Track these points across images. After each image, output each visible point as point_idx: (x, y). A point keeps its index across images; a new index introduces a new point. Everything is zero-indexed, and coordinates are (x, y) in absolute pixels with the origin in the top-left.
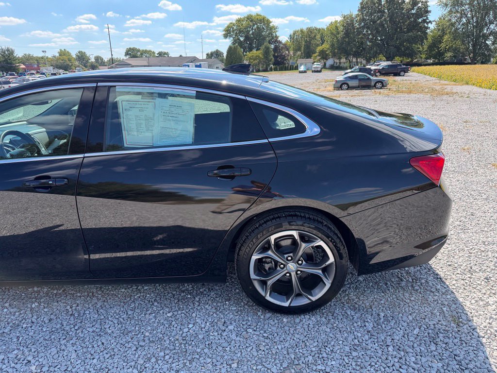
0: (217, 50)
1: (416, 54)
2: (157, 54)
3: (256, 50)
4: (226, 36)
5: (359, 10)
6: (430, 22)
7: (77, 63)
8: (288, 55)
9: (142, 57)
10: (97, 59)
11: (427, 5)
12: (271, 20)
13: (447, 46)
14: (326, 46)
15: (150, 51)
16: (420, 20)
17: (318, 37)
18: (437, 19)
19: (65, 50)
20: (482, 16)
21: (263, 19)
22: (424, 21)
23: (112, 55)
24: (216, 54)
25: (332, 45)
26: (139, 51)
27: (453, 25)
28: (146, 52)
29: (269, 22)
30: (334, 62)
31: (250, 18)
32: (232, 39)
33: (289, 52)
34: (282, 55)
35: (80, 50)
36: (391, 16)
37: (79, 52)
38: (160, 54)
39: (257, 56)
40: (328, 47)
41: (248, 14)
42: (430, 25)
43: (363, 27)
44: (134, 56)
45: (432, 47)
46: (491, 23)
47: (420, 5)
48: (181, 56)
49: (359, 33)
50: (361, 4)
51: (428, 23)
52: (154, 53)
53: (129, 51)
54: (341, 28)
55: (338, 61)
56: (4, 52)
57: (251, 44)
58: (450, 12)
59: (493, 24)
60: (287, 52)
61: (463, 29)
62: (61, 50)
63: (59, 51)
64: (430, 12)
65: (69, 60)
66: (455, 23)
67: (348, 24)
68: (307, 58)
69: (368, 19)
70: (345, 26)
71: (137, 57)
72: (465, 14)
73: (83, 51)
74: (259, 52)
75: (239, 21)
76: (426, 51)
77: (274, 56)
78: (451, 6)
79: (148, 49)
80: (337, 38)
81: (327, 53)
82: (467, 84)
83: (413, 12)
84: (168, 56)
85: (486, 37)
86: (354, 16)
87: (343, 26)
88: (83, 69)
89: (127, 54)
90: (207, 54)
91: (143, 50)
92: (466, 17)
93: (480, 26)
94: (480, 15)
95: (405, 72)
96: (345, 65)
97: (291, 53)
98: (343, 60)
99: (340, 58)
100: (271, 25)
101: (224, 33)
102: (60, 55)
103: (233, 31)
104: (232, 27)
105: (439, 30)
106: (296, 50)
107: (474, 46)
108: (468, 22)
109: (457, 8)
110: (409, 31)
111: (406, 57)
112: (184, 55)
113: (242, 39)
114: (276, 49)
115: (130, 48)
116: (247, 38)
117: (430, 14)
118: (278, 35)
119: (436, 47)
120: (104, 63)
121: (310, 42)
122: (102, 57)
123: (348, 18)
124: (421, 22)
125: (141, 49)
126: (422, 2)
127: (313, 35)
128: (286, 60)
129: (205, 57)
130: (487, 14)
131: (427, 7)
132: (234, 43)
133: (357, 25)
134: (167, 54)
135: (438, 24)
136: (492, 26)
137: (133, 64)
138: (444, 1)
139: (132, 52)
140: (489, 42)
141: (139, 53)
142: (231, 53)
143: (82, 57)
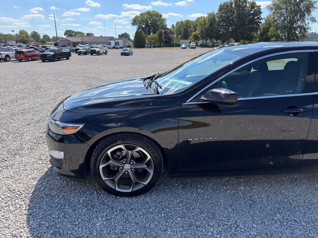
0: (125, 33)
1: (254, 38)
2: (86, 34)
3: (153, 34)
4: (133, 24)
5: (219, 10)
6: (262, 19)
7: (32, 39)
8: (173, 37)
9: (75, 36)
10: (46, 37)
11: (260, 8)
12: (162, 14)
13: (272, 34)
14: (198, 32)
15: (81, 32)
16: (256, 18)
17: (192, 26)
18: (266, 17)
19: (23, 30)
20: (293, 16)
21: (158, 14)
22: (258, 18)
23: (57, 34)
24: (125, 36)
25: (202, 32)
26: (74, 32)
27: (275, 21)
28: (78, 33)
29: (161, 16)
30: (203, 42)
31: (148, 13)
32: (137, 26)
33: (173, 35)
34: (169, 37)
35: (34, 31)
36: (239, 14)
37: (33, 32)
38: (88, 35)
39: (154, 37)
40: (199, 32)
41: (148, 10)
42: (262, 21)
43: (221, 21)
44: (71, 36)
45: (262, 34)
46: (298, 20)
47: (256, 8)
48: (101, 36)
49: (218, 24)
50: (220, 6)
51: (260, 20)
52: (84, 34)
53: (67, 32)
54: (207, 21)
55: (205, 42)
57: (149, 30)
58: (274, 13)
59: (300, 21)
60: (172, 35)
61: (282, 24)
62: (21, 30)
63: (20, 31)
64: (262, 12)
65: (27, 37)
66: (277, 20)
67: (212, 19)
68: (185, 39)
69: (224, 16)
70: (210, 20)
71: (72, 36)
72: (283, 15)
73: (36, 31)
74: (155, 35)
75: (142, 15)
76: (259, 37)
77: (165, 37)
78: (275, 9)
80: (205, 27)
81: (198, 36)
83: (251, 12)
84: (93, 36)
85: (295, 29)
86: (215, 14)
87: (209, 20)
88: (36, 43)
89: (65, 34)
90: (119, 36)
91: (76, 32)
92: (284, 16)
93: (292, 22)
94: (292, 16)
96: (210, 44)
97: (175, 36)
98: (209, 41)
99: (206, 40)
100: (162, 18)
101: (132, 22)
102: (20, 34)
103: (138, 21)
104: (137, 19)
105: (267, 24)
106: (178, 34)
107: (288, 34)
108: (285, 20)
109: (278, 11)
110: (249, 24)
111: (247, 40)
112: (104, 36)
113: (144, 26)
114: (165, 33)
115: (68, 30)
116: (147, 25)
117: (262, 14)
118: (166, 24)
119: (265, 34)
120: (50, 39)
121: (187, 30)
122: (48, 35)
123: (211, 15)
125: (75, 31)
126: (257, 6)
127: (189, 25)
128: (172, 40)
129: (117, 37)
130: (296, 15)
131: (260, 9)
132: (138, 29)
133: (217, 19)
134: (92, 34)
135: (266, 21)
136: (299, 23)
137: (72, 41)
138: (271, 6)
139: (69, 33)
140: (297, 32)
141: (74, 34)
142: (137, 35)
143: (35, 35)
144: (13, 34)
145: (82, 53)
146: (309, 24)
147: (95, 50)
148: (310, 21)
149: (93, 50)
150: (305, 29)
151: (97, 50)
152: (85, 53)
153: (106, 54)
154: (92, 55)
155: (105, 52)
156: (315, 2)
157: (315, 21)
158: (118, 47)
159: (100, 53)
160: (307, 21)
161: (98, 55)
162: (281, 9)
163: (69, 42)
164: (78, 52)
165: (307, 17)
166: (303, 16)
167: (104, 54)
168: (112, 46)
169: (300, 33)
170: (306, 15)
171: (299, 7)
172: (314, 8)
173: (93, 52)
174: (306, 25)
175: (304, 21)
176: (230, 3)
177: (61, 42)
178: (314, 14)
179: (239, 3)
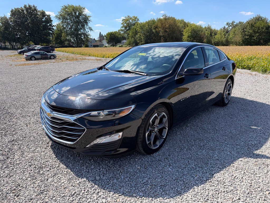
1: (51, 42)
5: (11, 15)
6: (54, 26)
11: (50, 17)
13: (64, 38)
16: (48, 25)
18: (56, 25)
22: (50, 25)
27: (65, 28)
30: (1, 45)
36: (32, 21)
42: (54, 28)
45: (56, 39)
46: (81, 29)
47: (46, 17)
49: (14, 28)
50: (12, 12)
51: (52, 26)
58: (62, 22)
61: (70, 31)
67: (6, 23)
70: (4, 24)
78: (62, 19)
83: (44, 20)
85: (80, 35)
86: (8, 18)
92: (70, 25)
93: (77, 30)
94: (76, 25)
95: (53, 51)
96: (9, 47)
98: (7, 44)
99: (5, 43)
105: (58, 30)
107: (76, 39)
108: (71, 28)
109: (65, 20)
110: (44, 29)
111: (45, 43)
117: (52, 22)
119: (59, 39)
123: (4, 19)
126: (47, 15)
130: (78, 25)
135: (57, 28)
136: (82, 31)
138: (58, 16)
140: (82, 38)
146: (88, 32)
148: (89, 30)
150: (87, 35)
156: (88, 16)
157: (92, 30)
160: (87, 30)
162: (67, 19)
165: (86, 27)
166: (83, 26)
169: (84, 38)
170: (85, 25)
171: (79, 19)
172: (89, 21)
174: (87, 32)
175: (85, 29)
176: (21, 10)
178: (90, 24)
179: (31, 11)
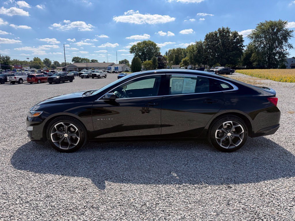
0: (125, 59)
1: (237, 63)
2: (91, 61)
3: (148, 60)
4: (131, 52)
5: (205, 40)
6: (244, 46)
7: (44, 65)
8: (166, 63)
9: (82, 62)
10: (56, 63)
11: (242, 37)
12: (157, 44)
13: (254, 59)
14: (187, 58)
15: (87, 59)
16: (239, 45)
17: (183, 53)
18: (248, 45)
19: (37, 57)
20: (272, 43)
21: (152, 43)
22: (241, 46)
23: (65, 61)
24: (125, 62)
25: (191, 58)
26: (80, 59)
27: (256, 48)
28: (84, 59)
29: (155, 45)
30: (192, 67)
31: (144, 42)
32: (135, 54)
33: (166, 61)
34: (162, 63)
36: (223, 43)
37: (46, 59)
38: (93, 61)
39: (149, 63)
40: (188, 58)
41: (144, 40)
42: (244, 48)
43: (208, 48)
44: (78, 62)
45: (245, 59)
46: (277, 47)
47: (238, 37)
48: (104, 62)
49: (206, 51)
50: (206, 36)
51: (243, 47)
52: (89, 60)
53: (74, 59)
54: (195, 49)
55: (194, 66)
56: (4, 58)
57: (145, 57)
58: (255, 41)
59: (278, 48)
60: (165, 61)
61: (262, 50)
62: (35, 58)
63: (34, 58)
64: (244, 41)
65: (40, 63)
66: (258, 47)
67: (199, 46)
68: (177, 65)
69: (210, 44)
70: (198, 48)
71: (79, 62)
72: (262, 42)
73: (48, 58)
74: (150, 61)
75: (139, 44)
76: (243, 61)
77: (158, 63)
78: (255, 38)
79: (85, 58)
80: (193, 54)
81: (188, 62)
82: (267, 79)
83: (235, 41)
84: (97, 62)
85: (275, 54)
86: (202, 42)
87: (196, 47)
88: (47, 68)
89: (73, 60)
90: (120, 62)
92: (263, 44)
93: (271, 48)
94: (271, 43)
95: (232, 73)
97: (168, 62)
98: (197, 66)
99: (195, 65)
100: (157, 47)
101: (130, 50)
102: (34, 60)
103: (135, 50)
104: (135, 47)
105: (249, 50)
106: (170, 60)
107: (268, 59)
108: (265, 46)
109: (258, 39)
110: (233, 51)
111: (231, 64)
112: (106, 62)
113: (140, 54)
114: (159, 59)
115: (75, 57)
116: (143, 53)
117: (244, 42)
118: (160, 52)
119: (248, 59)
120: (60, 65)
121: (178, 56)
122: (58, 62)
123: (199, 43)
124: (239, 46)
125: (81, 58)
126: (239, 36)
127: (180, 52)
128: (165, 65)
129: (118, 63)
130: (275, 42)
131: (242, 38)
132: (136, 56)
133: (204, 47)
134: (96, 61)
135: (248, 48)
136: (278, 49)
137: (78, 66)
138: (251, 35)
139: (76, 60)
140: (276, 57)
141: (80, 60)
142: (134, 61)
143: (47, 62)
144: (29, 61)
145: (85, 76)
146: (286, 50)
147: (96, 74)
148: (287, 48)
149: (94, 74)
150: (284, 54)
151: (98, 74)
152: (87, 77)
153: (105, 78)
154: (93, 78)
155: (104, 75)
156: (290, 31)
157: (292, 47)
158: (118, 72)
159: (100, 76)
160: (284, 48)
161: (98, 78)
162: (261, 37)
163: (76, 67)
164: (81, 76)
165: (284, 44)
166: (280, 43)
167: (104, 77)
168: (112, 71)
169: (279, 58)
170: (284, 43)
171: (276, 36)
172: (290, 36)
173: (94, 76)
174: (284, 51)
175: (282, 47)
176: (214, 33)
177: (69, 67)
178: (290, 41)
179: (223, 33)
